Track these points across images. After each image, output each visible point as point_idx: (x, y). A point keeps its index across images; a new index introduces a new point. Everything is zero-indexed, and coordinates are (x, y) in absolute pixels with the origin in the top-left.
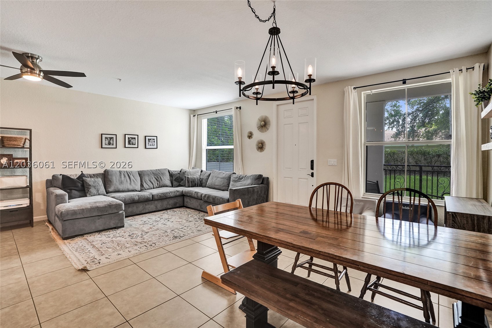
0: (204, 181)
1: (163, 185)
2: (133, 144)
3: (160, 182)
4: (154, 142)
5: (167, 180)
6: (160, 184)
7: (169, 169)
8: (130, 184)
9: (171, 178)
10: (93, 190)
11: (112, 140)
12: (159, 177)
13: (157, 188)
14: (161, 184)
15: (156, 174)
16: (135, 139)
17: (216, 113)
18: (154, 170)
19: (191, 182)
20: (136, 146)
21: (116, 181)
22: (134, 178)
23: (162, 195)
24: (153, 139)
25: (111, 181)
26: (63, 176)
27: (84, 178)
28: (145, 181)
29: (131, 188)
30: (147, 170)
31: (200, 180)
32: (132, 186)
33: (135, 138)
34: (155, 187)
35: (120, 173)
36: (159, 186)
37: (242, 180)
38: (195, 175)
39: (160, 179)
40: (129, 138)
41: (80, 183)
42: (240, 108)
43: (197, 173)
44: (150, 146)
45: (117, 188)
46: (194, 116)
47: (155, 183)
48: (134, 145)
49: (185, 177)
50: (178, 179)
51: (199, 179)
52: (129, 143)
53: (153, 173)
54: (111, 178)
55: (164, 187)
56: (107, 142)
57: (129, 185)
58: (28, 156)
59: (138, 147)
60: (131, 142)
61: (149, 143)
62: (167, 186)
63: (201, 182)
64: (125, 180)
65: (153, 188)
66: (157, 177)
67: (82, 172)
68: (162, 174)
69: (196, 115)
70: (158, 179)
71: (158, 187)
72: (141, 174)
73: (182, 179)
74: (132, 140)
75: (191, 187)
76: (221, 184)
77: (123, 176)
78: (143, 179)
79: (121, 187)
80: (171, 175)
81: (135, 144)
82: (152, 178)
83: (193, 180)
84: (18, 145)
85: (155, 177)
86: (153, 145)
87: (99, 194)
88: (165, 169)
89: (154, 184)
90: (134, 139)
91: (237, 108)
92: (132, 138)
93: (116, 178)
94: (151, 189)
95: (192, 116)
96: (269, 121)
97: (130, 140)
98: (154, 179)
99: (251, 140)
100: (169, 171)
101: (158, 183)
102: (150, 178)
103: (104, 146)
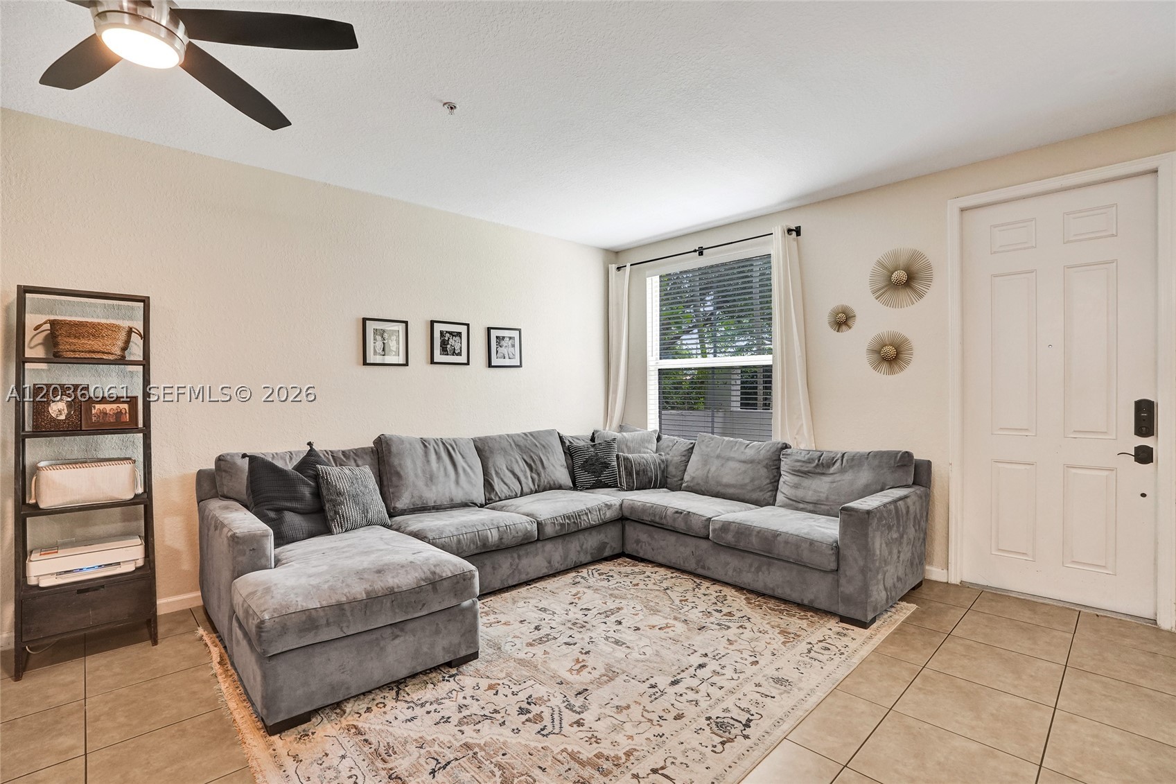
0: (672, 469)
1: (549, 483)
2: (454, 353)
3: (539, 475)
4: (513, 346)
5: (559, 468)
6: (539, 480)
7: (562, 433)
8: (457, 482)
9: (570, 462)
10: (350, 511)
11: (394, 338)
12: (535, 458)
13: (531, 493)
14: (545, 480)
15: (526, 447)
16: (461, 337)
17: (701, 254)
18: (518, 435)
19: (638, 473)
20: (463, 359)
21: (416, 476)
22: (466, 462)
23: (567, 521)
24: (510, 338)
25: (398, 475)
26: (253, 459)
27: (318, 466)
28: (497, 473)
29: (459, 496)
30: (500, 437)
31: (662, 466)
32: (462, 488)
33: (459, 334)
34: (526, 490)
35: (425, 446)
36: (538, 486)
37: (832, 470)
38: (643, 450)
39: (538, 463)
40: (442, 333)
41: (308, 485)
42: (798, 231)
43: (646, 445)
44: (502, 360)
45: (421, 497)
46: (619, 269)
47: (526, 478)
48: (457, 355)
49: (618, 457)
50: (593, 465)
51: (659, 464)
52: (444, 351)
53: (517, 445)
54: (400, 464)
55: (551, 488)
56: (379, 344)
57: (453, 485)
58: (139, 393)
59: (468, 364)
60: (449, 346)
61: (499, 349)
62: (560, 487)
63: (663, 472)
64: (442, 469)
65: (522, 495)
66: (531, 457)
67: (310, 444)
68: (544, 447)
69: (628, 265)
70: (533, 464)
71: (536, 492)
72: (483, 449)
73: (605, 463)
74: (451, 340)
75: (638, 489)
76: (747, 481)
77: (433, 457)
78: (490, 465)
79: (431, 496)
80: (570, 451)
81: (460, 354)
82: (517, 462)
83: (641, 469)
84: (103, 353)
85: (525, 458)
86: (511, 356)
87: (370, 524)
88: (550, 432)
89: (523, 483)
90: (458, 338)
91: (790, 231)
92: (451, 333)
93: (414, 462)
94: (516, 497)
95: (613, 267)
96: (929, 267)
97: (447, 339)
98: (522, 463)
99: (846, 334)
100: (561, 438)
101: (535, 476)
102: (511, 460)
103: (370, 359)
